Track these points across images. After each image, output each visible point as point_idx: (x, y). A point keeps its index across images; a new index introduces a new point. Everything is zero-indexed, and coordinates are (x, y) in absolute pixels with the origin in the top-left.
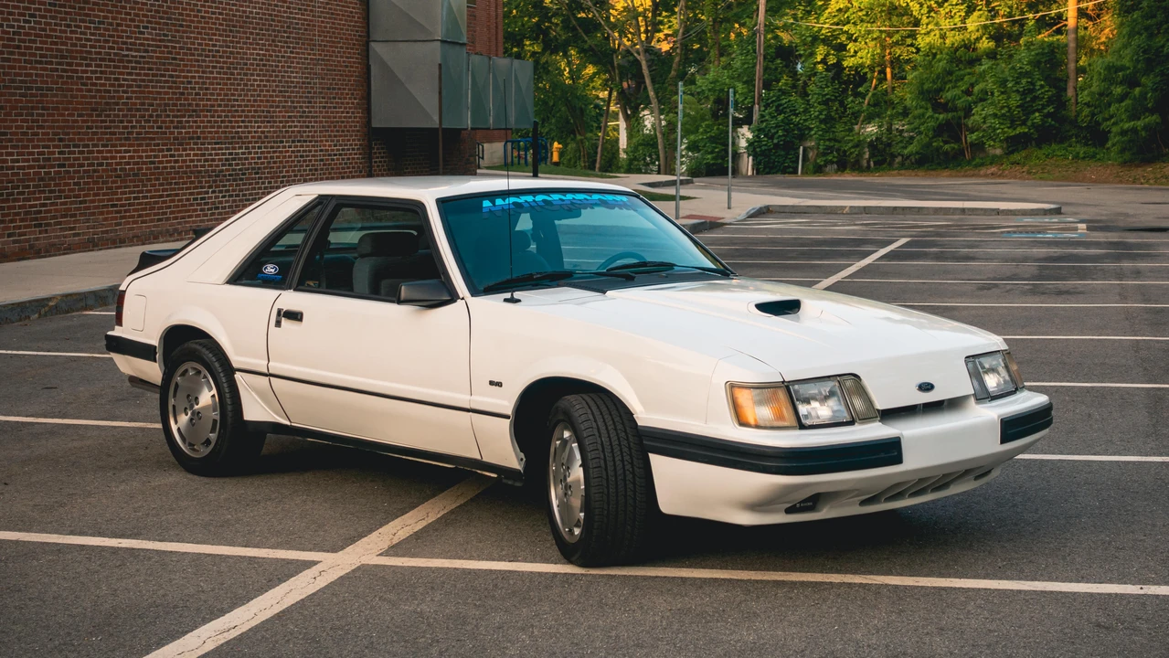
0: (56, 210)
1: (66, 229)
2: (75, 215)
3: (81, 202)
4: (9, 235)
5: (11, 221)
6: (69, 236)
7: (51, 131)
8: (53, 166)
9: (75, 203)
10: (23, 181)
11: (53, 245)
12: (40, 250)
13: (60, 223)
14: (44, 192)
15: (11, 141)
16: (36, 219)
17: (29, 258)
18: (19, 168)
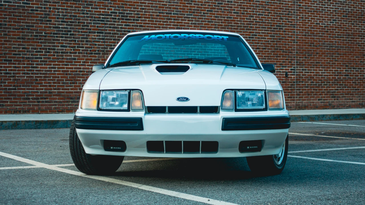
0: (343, 92)
1: (348, 99)
2: (353, 94)
3: (356, 90)
4: (319, 100)
5: (320, 95)
6: (350, 102)
7: (342, 63)
8: (343, 76)
9: (353, 90)
10: (327, 80)
11: (341, 105)
12: (334, 106)
13: (345, 97)
14: (337, 85)
15: (321, 65)
16: (333, 95)
17: (328, 109)
18: (325, 75)
